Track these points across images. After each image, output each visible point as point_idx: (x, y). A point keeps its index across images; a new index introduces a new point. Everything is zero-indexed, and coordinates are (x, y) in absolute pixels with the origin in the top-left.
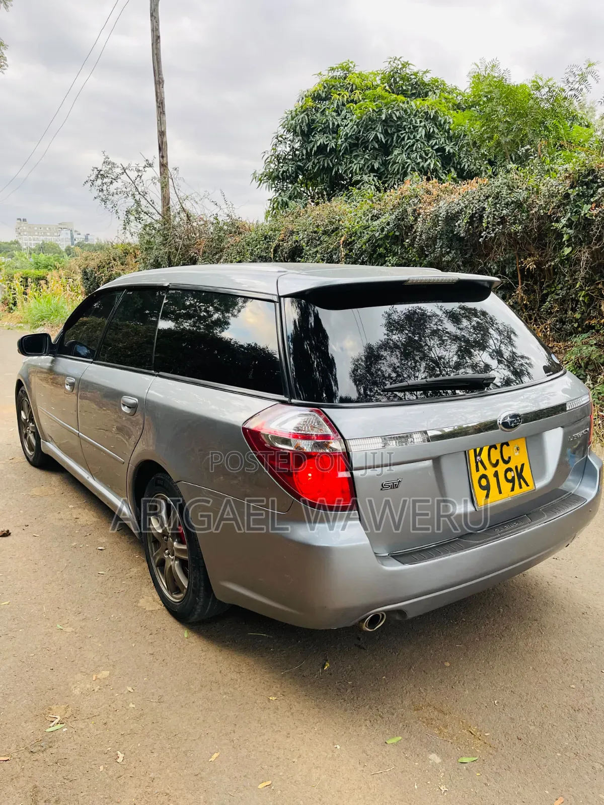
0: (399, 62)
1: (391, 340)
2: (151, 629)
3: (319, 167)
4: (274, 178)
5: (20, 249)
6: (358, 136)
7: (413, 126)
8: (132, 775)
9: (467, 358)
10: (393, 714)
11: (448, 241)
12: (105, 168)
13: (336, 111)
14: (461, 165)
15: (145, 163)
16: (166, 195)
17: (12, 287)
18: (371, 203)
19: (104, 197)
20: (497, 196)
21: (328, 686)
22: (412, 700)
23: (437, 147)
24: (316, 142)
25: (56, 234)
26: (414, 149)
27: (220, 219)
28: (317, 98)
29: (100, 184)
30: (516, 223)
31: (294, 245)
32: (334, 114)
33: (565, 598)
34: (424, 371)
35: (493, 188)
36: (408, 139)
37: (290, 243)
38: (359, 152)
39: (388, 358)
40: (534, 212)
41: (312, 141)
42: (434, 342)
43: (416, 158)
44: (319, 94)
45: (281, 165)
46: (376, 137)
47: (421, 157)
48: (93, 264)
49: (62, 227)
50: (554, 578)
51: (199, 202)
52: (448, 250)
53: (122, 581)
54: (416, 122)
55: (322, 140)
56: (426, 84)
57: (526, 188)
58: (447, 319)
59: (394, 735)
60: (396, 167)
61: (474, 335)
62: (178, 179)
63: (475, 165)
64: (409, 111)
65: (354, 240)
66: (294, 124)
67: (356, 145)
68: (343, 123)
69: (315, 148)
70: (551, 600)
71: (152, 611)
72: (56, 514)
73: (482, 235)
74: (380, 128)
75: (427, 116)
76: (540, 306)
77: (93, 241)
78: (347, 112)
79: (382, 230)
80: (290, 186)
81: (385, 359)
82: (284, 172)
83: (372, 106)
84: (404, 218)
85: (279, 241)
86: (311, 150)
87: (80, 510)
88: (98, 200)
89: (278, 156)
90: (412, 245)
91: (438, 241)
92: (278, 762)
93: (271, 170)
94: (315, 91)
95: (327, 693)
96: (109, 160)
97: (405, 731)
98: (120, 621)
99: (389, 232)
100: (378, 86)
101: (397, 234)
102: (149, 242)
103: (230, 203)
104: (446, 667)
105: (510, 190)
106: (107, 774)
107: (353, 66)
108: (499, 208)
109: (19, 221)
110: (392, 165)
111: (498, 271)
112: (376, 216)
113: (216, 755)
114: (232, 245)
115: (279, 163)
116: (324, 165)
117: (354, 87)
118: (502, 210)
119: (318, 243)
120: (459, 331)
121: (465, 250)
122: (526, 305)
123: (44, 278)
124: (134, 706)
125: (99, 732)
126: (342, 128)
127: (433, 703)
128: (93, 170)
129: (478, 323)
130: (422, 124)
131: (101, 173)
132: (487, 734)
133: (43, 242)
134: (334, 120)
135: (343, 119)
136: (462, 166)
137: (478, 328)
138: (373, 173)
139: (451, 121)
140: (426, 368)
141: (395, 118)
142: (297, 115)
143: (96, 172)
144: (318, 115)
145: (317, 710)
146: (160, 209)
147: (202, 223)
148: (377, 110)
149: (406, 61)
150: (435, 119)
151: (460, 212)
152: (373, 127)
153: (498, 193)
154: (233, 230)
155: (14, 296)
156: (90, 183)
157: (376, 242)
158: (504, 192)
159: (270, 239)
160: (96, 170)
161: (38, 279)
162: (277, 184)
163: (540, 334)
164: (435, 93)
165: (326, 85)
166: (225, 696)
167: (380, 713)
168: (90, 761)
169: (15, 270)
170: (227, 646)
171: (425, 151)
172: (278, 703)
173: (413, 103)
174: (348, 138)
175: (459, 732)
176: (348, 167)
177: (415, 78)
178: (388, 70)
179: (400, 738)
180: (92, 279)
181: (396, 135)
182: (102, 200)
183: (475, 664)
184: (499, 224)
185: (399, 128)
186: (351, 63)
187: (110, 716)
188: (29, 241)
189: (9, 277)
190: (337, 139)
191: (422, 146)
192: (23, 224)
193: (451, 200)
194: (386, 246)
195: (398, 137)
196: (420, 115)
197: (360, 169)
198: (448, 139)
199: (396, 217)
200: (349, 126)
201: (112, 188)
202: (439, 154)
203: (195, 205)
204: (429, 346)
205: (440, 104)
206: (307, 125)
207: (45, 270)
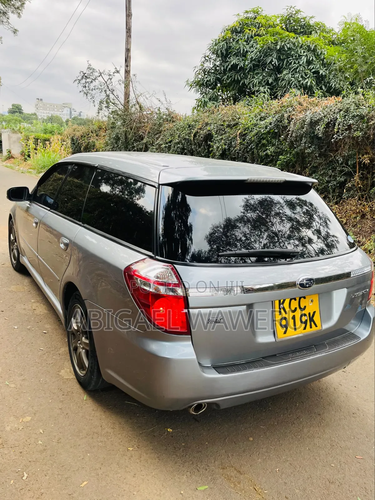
0: (294, 10)
1: (245, 216)
2: (64, 391)
3: (231, 80)
4: (200, 84)
5: (37, 119)
6: (259, 59)
7: (299, 55)
8: (30, 489)
9: (296, 233)
10: (206, 470)
11: (310, 139)
12: (88, 72)
13: (246, 41)
14: (329, 84)
15: (114, 70)
16: (127, 93)
17: (28, 145)
18: (261, 108)
19: (86, 92)
20: (347, 111)
21: (168, 445)
22: (221, 461)
23: (314, 70)
24: (231, 62)
25: (60, 110)
26: (297, 71)
27: (162, 111)
28: (234, 31)
29: (84, 82)
30: (358, 130)
31: (207, 133)
32: (245, 43)
33: (344, 401)
34: (266, 239)
35: (345, 104)
36: (294, 64)
37: (205, 131)
38: (260, 71)
39: (242, 228)
40: (372, 123)
41: (228, 61)
42: (276, 220)
43: (299, 77)
44: (236, 29)
45: (206, 76)
46: (272, 61)
47: (302, 77)
48: (78, 134)
49: (64, 106)
50: (340, 386)
51: (149, 98)
52: (310, 145)
53: (53, 356)
54: (301, 53)
55: (234, 61)
56: (311, 26)
57: (368, 106)
58: (286, 206)
59: (204, 484)
60: (284, 83)
61: (304, 218)
62: (135, 82)
63: (339, 84)
64: (296, 44)
65: (247, 133)
66: (216, 48)
67: (258, 66)
68: (250, 50)
69: (230, 66)
70: (334, 401)
71: (67, 379)
72: (22, 305)
73: (334, 137)
74: (275, 55)
75: (309, 49)
76: (370, 190)
77: (84, 116)
78: (254, 42)
79: (266, 128)
80: (211, 91)
81: (239, 228)
82: (207, 81)
83: (271, 39)
84: (282, 121)
85: (198, 129)
86: (227, 67)
87: (38, 304)
88: (82, 93)
89: (204, 70)
90: (285, 139)
91: (303, 138)
92: (124, 493)
93: (199, 79)
94: (233, 27)
95: (166, 450)
96: (91, 67)
97: (212, 482)
98: (45, 384)
99: (270, 129)
100: (278, 25)
101: (276, 131)
102: (113, 123)
103: (169, 101)
104: (249, 441)
105: (357, 106)
106: (15, 486)
107: (261, 11)
108: (348, 119)
109: (38, 100)
110: (282, 81)
111: (343, 162)
112: (263, 118)
113: (85, 483)
114: (168, 129)
115: (205, 75)
116: (235, 78)
117: (260, 25)
118: (349, 120)
119: (223, 133)
120: (293, 215)
121: (322, 146)
122: (360, 187)
123: (48, 140)
124: (41, 443)
125: (16, 457)
126: (249, 53)
127: (235, 465)
128: (80, 73)
129: (307, 210)
130: (305, 54)
131: (86, 75)
132: (265, 492)
133: (52, 114)
134: (244, 47)
135: (250, 47)
136: (331, 85)
137: (307, 213)
138: (267, 85)
139: (326, 52)
140: (267, 237)
141: (286, 49)
142: (219, 43)
143: (82, 74)
144: (234, 43)
145: (157, 460)
146: (123, 102)
147: (150, 112)
148: (274, 42)
149: (299, 9)
150: (314, 51)
151: (319, 120)
152: (271, 54)
153: (348, 108)
154: (169, 119)
155: (29, 150)
156: (78, 81)
157: (261, 136)
158: (352, 107)
159: (192, 127)
160: (82, 73)
161: (45, 140)
162: (202, 89)
163: (368, 209)
164: (317, 32)
165: (241, 23)
166: (100, 444)
167: (198, 468)
168: (6, 476)
169: (31, 134)
170: (110, 409)
171: (305, 73)
172: (133, 453)
173: (300, 39)
174: (253, 61)
175: (248, 488)
176: (251, 81)
177: (304, 21)
178: (286, 14)
179: (207, 487)
180: (76, 144)
181: (286, 60)
182: (85, 93)
183: (270, 441)
184: (346, 130)
185: (288, 56)
186: (260, 8)
187: (25, 448)
188: (43, 114)
189: (27, 137)
190: (245, 61)
191: (304, 69)
192: (40, 102)
193: (315, 111)
194: (268, 139)
195: (288, 61)
196: (304, 48)
197: (259, 83)
198: (322, 65)
199: (277, 120)
200: (254, 52)
201: (92, 86)
202: (315, 75)
203: (146, 99)
204: (272, 223)
205: (319, 40)
206: (225, 50)
207: (50, 135)
